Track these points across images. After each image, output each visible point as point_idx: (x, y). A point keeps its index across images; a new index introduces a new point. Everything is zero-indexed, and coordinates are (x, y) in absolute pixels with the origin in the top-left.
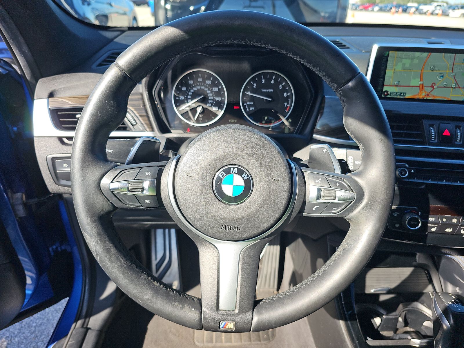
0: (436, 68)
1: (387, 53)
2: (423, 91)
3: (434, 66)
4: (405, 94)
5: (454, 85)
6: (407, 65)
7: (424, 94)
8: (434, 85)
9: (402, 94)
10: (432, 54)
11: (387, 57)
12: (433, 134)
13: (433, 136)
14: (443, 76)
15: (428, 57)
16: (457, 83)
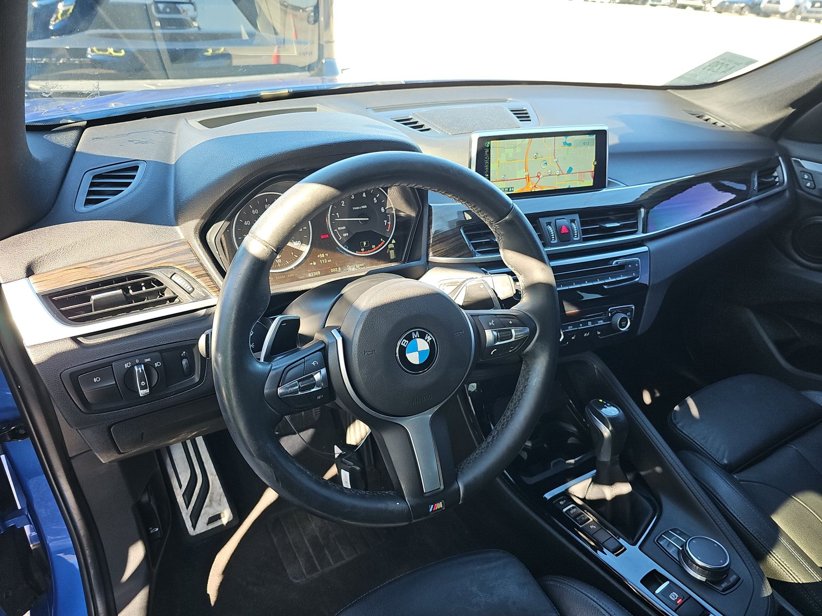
0: (539, 156)
1: (489, 143)
2: (530, 183)
3: (537, 154)
4: (512, 189)
5: (558, 172)
6: (511, 155)
7: (531, 186)
8: (539, 174)
9: (510, 190)
10: (533, 139)
11: (489, 147)
12: (552, 233)
13: (553, 235)
14: (546, 163)
15: (530, 143)
16: (560, 170)
